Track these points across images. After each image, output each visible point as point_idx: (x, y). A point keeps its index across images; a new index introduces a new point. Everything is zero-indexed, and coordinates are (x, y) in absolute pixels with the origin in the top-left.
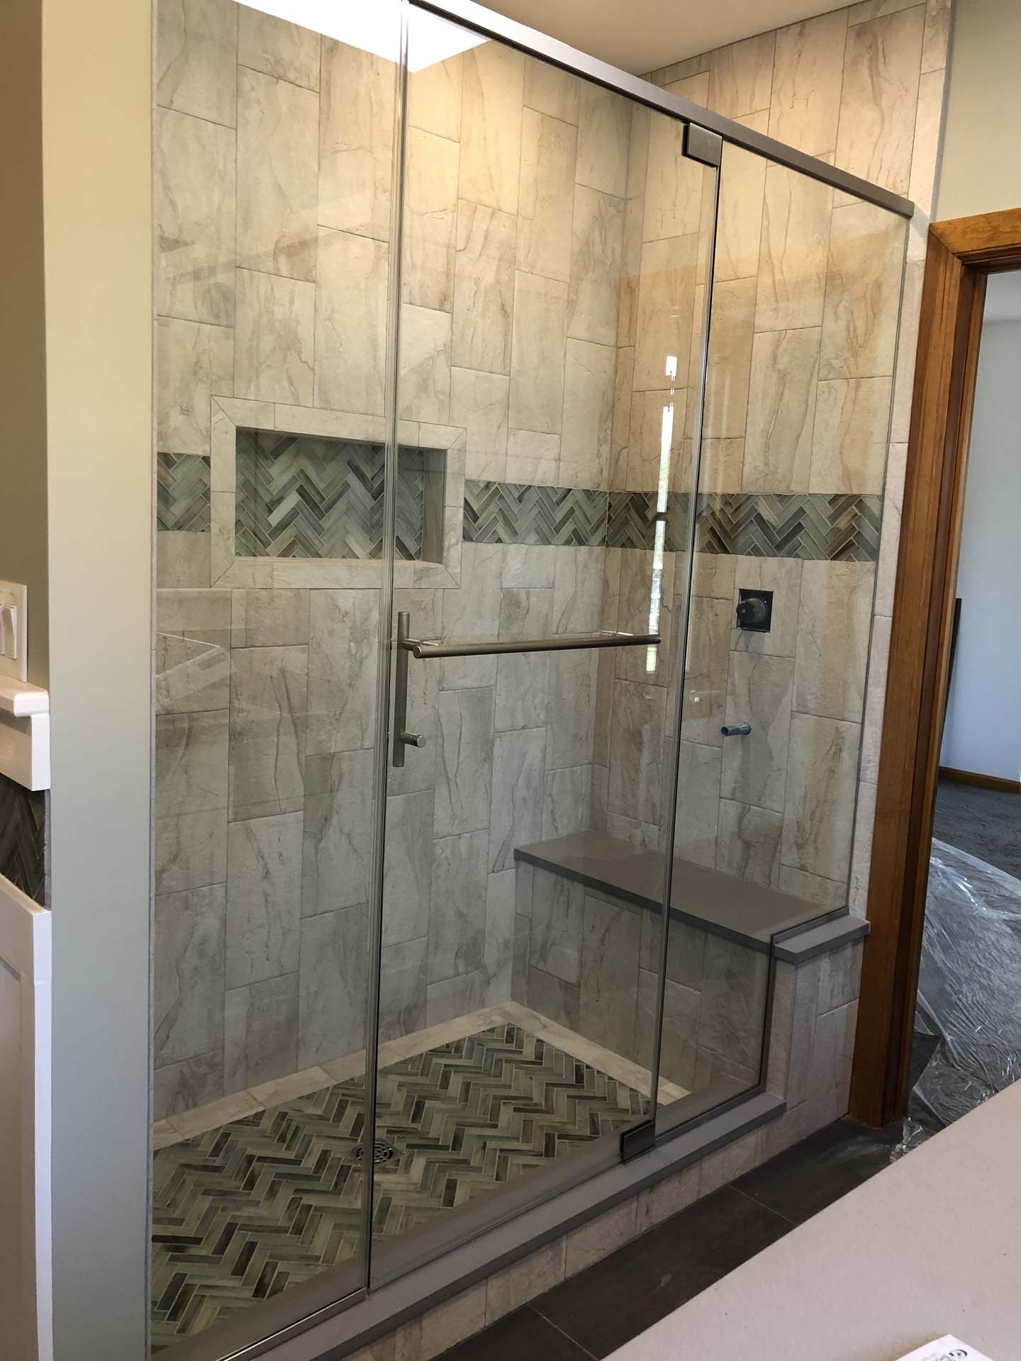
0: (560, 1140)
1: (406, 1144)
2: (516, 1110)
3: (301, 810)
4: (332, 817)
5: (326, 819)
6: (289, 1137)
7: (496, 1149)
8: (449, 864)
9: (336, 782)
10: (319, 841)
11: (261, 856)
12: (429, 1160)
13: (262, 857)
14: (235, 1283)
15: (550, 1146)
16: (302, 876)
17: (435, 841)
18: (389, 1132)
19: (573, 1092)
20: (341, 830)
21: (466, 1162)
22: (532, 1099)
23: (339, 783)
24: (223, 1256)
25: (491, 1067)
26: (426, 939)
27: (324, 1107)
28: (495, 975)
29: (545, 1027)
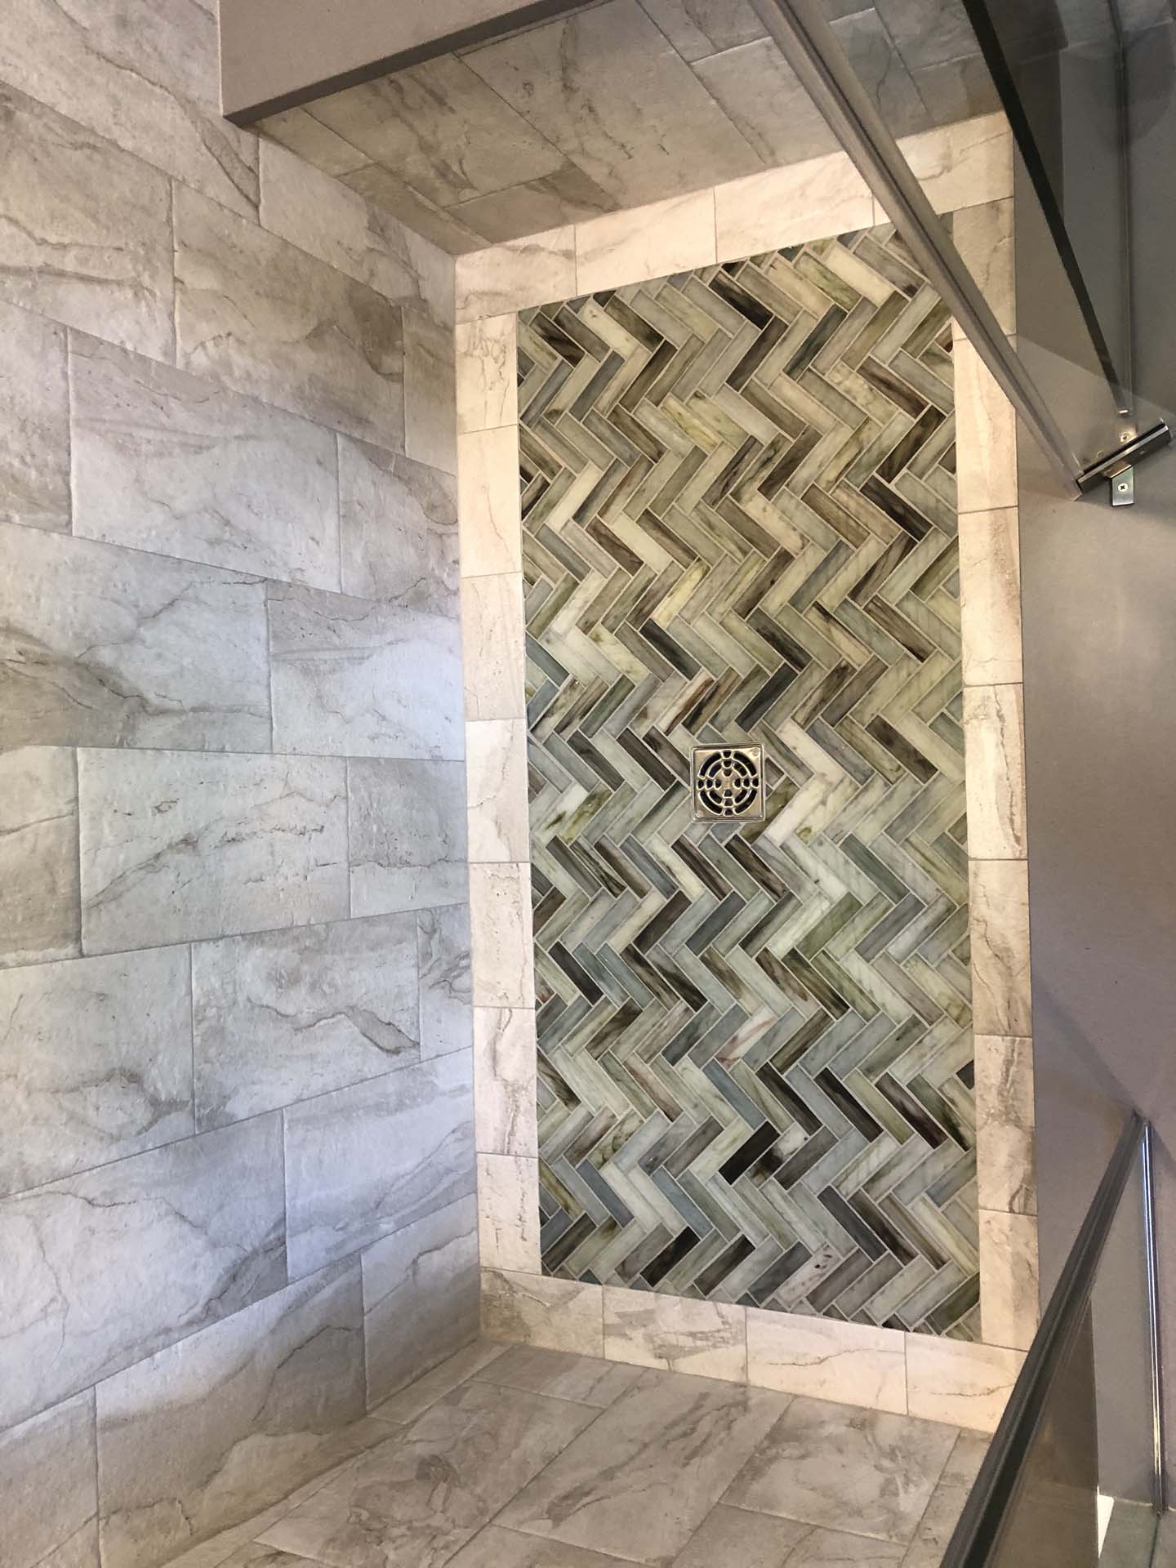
0: (893, 482)
1: (734, 724)
2: (768, 488)
3: (74, 755)
4: (99, 666)
5: (102, 682)
6: (613, 873)
7: (846, 601)
8: (229, 334)
9: (23, 645)
10: (143, 703)
11: (154, 863)
12: (800, 718)
13: (158, 856)
14: (887, 1146)
15: (900, 510)
16: (202, 750)
17: (180, 364)
18: (688, 725)
19: (779, 357)
20: (130, 639)
21: (842, 672)
22: (753, 440)
23: (29, 638)
24: (824, 1125)
25: (629, 445)
26: (340, 439)
27: (573, 779)
28: (416, 281)
29: (569, 255)
